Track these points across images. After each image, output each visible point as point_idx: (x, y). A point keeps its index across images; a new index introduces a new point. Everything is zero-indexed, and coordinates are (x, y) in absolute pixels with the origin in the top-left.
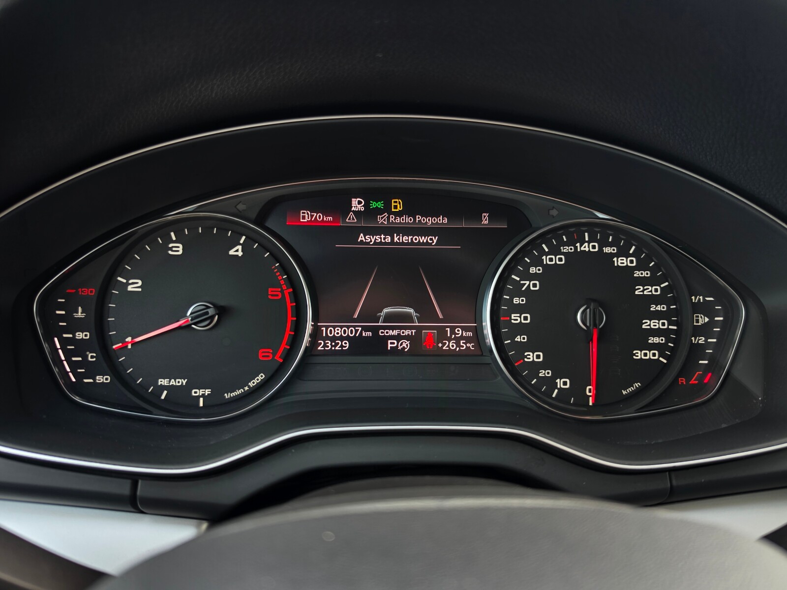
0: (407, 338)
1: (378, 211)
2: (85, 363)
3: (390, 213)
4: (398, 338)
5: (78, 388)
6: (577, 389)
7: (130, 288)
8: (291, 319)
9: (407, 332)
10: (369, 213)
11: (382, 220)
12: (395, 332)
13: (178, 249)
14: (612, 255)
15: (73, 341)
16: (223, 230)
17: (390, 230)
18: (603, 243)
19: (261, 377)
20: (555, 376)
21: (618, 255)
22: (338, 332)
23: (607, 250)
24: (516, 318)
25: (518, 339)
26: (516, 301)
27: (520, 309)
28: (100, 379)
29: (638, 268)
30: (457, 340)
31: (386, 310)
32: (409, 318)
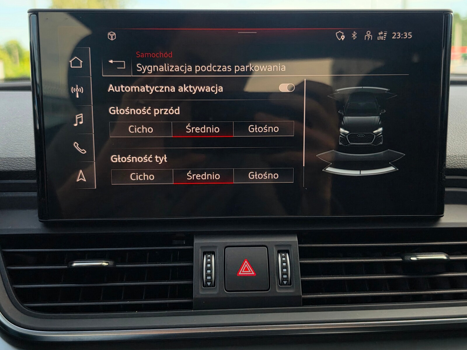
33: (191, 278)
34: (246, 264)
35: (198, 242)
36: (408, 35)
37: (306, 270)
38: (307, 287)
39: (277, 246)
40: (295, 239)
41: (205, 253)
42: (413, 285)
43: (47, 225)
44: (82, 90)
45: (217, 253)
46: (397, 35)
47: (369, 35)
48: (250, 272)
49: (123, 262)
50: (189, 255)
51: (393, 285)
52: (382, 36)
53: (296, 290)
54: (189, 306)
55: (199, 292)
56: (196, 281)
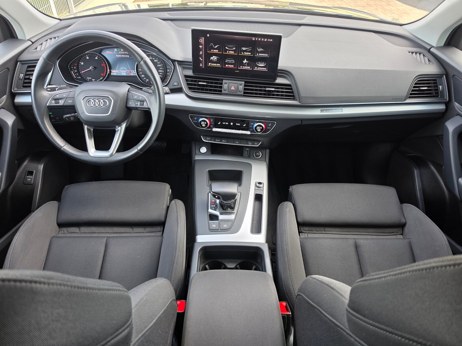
0: (125, 73)
2: (77, 75)
3: (121, 51)
4: (124, 73)
5: (76, 79)
6: (150, 81)
7: (82, 64)
8: (106, 69)
9: (125, 72)
10: (118, 51)
12: (123, 72)
13: (88, 58)
14: (154, 60)
15: (74, 72)
16: (94, 55)
17: (121, 54)
18: (153, 58)
19: (102, 78)
20: (146, 79)
21: (155, 60)
22: (114, 72)
23: (153, 59)
24: (140, 70)
25: (141, 73)
28: (79, 77)
29: (158, 62)
30: (133, 73)
31: (121, 68)
32: (125, 69)
33: (222, 88)
34: (233, 87)
35: (224, 81)
36: (272, 40)
37: (245, 89)
38: (244, 93)
39: (240, 84)
40: (244, 82)
41: (225, 84)
42: (269, 95)
43: (194, 74)
45: (227, 84)
46: (269, 40)
47: (263, 40)
48: (234, 89)
49: (209, 84)
50: (222, 84)
51: (264, 94)
52: (266, 40)
53: (242, 93)
54: (221, 94)
55: (223, 92)
56: (223, 89)
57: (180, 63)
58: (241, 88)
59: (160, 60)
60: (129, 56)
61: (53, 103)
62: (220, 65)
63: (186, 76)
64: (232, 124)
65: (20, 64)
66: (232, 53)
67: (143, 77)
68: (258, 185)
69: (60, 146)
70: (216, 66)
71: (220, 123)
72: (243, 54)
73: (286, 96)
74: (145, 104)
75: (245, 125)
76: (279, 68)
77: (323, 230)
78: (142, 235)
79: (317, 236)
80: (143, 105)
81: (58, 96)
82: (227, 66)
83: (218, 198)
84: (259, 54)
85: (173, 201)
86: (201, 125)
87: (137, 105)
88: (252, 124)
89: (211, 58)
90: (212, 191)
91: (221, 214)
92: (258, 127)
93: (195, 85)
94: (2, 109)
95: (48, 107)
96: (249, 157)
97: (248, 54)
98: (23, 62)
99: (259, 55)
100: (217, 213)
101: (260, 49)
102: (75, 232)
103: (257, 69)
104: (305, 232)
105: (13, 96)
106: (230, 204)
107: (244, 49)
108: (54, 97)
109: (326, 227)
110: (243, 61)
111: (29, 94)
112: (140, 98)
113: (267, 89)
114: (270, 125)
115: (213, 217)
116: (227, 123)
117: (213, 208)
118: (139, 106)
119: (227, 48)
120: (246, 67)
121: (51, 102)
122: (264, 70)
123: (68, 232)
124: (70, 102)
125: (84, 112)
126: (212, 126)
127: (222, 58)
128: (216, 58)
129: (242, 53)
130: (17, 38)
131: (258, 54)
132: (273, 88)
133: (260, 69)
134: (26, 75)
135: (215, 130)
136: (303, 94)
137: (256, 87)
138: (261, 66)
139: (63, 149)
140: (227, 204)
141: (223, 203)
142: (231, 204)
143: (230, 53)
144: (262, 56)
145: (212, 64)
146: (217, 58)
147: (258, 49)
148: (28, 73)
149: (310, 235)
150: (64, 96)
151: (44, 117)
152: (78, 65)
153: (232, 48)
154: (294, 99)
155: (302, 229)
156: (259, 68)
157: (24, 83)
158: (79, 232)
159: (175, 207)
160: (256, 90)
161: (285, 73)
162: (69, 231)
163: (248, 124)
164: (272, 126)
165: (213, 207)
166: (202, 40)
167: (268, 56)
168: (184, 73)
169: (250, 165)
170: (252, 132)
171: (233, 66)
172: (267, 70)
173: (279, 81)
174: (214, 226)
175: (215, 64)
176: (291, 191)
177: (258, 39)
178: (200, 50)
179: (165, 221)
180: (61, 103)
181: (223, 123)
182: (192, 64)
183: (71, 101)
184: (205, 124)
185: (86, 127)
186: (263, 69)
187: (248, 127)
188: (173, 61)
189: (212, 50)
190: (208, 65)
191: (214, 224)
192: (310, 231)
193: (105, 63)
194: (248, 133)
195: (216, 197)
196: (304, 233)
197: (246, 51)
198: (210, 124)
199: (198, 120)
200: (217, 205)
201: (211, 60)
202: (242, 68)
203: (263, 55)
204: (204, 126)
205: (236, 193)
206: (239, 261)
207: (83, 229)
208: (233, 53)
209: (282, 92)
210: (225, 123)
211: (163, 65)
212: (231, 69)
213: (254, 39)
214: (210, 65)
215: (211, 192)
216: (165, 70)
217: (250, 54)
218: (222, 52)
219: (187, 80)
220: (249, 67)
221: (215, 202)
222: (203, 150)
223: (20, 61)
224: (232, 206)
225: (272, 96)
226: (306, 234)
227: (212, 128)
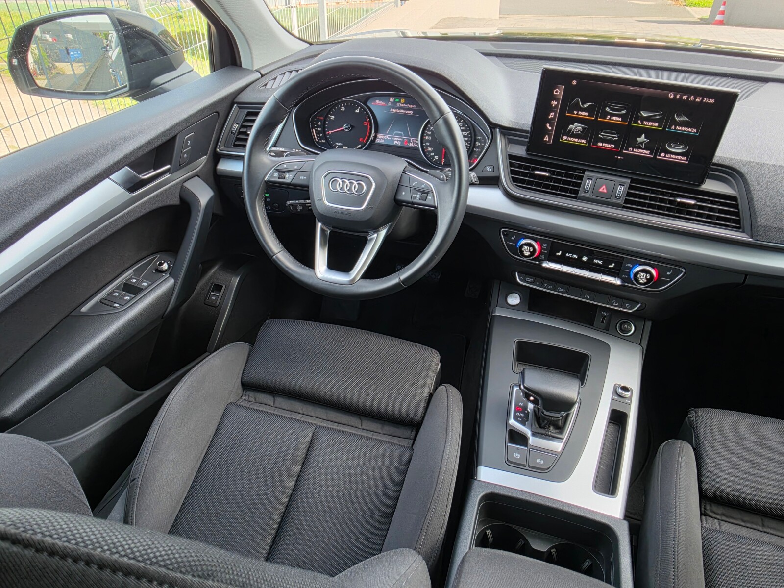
0: (400, 141)
1: (397, 102)
2: (319, 137)
3: (401, 103)
4: (398, 141)
5: (318, 142)
6: (440, 159)
7: (331, 118)
8: (369, 131)
9: (400, 139)
10: (395, 103)
11: (398, 105)
12: (397, 139)
13: (343, 109)
15: (317, 131)
16: (355, 104)
17: (400, 108)
19: (360, 146)
20: (434, 155)
22: (382, 137)
24: (428, 138)
25: (427, 144)
26: (428, 133)
27: (429, 135)
28: (323, 141)
29: (462, 126)
30: (414, 144)
31: (395, 132)
32: (401, 135)
33: (580, 187)
34: (604, 187)
35: (587, 173)
36: (712, 101)
37: (629, 194)
38: (626, 201)
39: (620, 182)
40: (629, 181)
41: (588, 179)
42: (679, 211)
43: (528, 154)
44: (556, 103)
45: (593, 179)
46: (706, 100)
47: (692, 98)
48: (605, 191)
49: (554, 175)
50: (581, 178)
51: (669, 209)
52: (699, 100)
53: (621, 202)
54: (576, 198)
55: (581, 194)
56: (581, 189)
57: (506, 131)
58: (621, 190)
59: (467, 124)
60: (412, 112)
61: (276, 177)
62: (587, 141)
63: (511, 157)
64: (585, 259)
65: (237, 107)
66: (617, 121)
67: (430, 152)
68: (620, 391)
69: (273, 252)
70: (578, 142)
71: (559, 254)
72: (641, 123)
73: (719, 218)
74: (429, 198)
75: (612, 266)
76: (715, 160)
77: (760, 521)
78: (376, 436)
79: (744, 532)
80: (426, 200)
81: (285, 166)
82: (600, 144)
83: (535, 402)
84: (675, 127)
85: (442, 388)
86: (522, 252)
87: (416, 197)
88: (629, 265)
89: (571, 126)
90: (525, 385)
91: (534, 434)
92: (642, 274)
93: (525, 175)
94: (197, 177)
95: (267, 182)
96: (606, 330)
97: (652, 126)
98: (242, 105)
99: (675, 129)
100: (526, 431)
101: (681, 116)
102: (266, 403)
103: (665, 157)
104: (714, 515)
105: (217, 158)
106: (555, 419)
107: (645, 114)
108: (279, 167)
109: (767, 517)
110: (638, 139)
111: (241, 158)
112: (423, 186)
113: (679, 200)
114: (668, 274)
115: (516, 438)
116: (576, 257)
117: (520, 419)
118: (417, 200)
119: (607, 109)
120: (641, 151)
121: (272, 176)
122: (681, 160)
123: (255, 400)
124: (302, 179)
125: (322, 200)
126: (542, 257)
127: (592, 129)
128: (581, 128)
129: (639, 121)
130: (241, 66)
131: (673, 127)
132: (691, 198)
133: (673, 158)
134: (242, 126)
135: (548, 266)
136: (763, 218)
137: (653, 192)
138: (676, 154)
139: (277, 257)
140: (550, 418)
141: (543, 413)
142: (559, 420)
143: (612, 120)
144: (682, 131)
145: (569, 138)
146: (583, 128)
147: (677, 116)
148: (245, 124)
149: (726, 527)
150: (296, 167)
151: (257, 198)
152: (325, 120)
153: (620, 111)
154: (739, 228)
155: (708, 507)
156: (669, 156)
157: (238, 139)
158: (273, 405)
159: (446, 399)
160: (652, 199)
161: (729, 173)
162: (257, 399)
163: (620, 263)
164: (672, 277)
165: (520, 417)
166: (559, 92)
167: (697, 132)
168: (508, 150)
169: (608, 348)
170: (626, 282)
171: (613, 146)
172: (687, 161)
173: (710, 186)
174: (517, 456)
175: (576, 138)
176: (693, 421)
177: (681, 97)
178: (552, 109)
179: (422, 422)
180: (288, 178)
181: (567, 255)
182: (528, 135)
183: (305, 178)
184: (530, 252)
185: (319, 225)
186: (679, 157)
187: (619, 270)
188: (493, 126)
189: (576, 112)
190: (562, 139)
191: (517, 453)
192: (727, 517)
193: (370, 121)
194: (618, 282)
195: (532, 398)
196: (712, 517)
197: (648, 119)
198: (541, 253)
199: (517, 241)
200: (527, 415)
201: (570, 130)
202: (632, 151)
203: (686, 129)
204: (527, 254)
205: (575, 400)
206: (558, 542)
207: (281, 401)
208: (619, 121)
209: (711, 209)
210: (570, 255)
211: (471, 133)
212: (609, 151)
213: (672, 96)
214: (566, 140)
215: (522, 387)
216: (473, 143)
217: (656, 125)
218: (596, 118)
219: (511, 165)
220: (648, 152)
221: (525, 408)
222: (514, 300)
223: (238, 103)
224: (560, 423)
225: (687, 214)
226: (717, 521)
227: (541, 261)
